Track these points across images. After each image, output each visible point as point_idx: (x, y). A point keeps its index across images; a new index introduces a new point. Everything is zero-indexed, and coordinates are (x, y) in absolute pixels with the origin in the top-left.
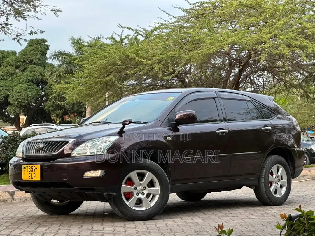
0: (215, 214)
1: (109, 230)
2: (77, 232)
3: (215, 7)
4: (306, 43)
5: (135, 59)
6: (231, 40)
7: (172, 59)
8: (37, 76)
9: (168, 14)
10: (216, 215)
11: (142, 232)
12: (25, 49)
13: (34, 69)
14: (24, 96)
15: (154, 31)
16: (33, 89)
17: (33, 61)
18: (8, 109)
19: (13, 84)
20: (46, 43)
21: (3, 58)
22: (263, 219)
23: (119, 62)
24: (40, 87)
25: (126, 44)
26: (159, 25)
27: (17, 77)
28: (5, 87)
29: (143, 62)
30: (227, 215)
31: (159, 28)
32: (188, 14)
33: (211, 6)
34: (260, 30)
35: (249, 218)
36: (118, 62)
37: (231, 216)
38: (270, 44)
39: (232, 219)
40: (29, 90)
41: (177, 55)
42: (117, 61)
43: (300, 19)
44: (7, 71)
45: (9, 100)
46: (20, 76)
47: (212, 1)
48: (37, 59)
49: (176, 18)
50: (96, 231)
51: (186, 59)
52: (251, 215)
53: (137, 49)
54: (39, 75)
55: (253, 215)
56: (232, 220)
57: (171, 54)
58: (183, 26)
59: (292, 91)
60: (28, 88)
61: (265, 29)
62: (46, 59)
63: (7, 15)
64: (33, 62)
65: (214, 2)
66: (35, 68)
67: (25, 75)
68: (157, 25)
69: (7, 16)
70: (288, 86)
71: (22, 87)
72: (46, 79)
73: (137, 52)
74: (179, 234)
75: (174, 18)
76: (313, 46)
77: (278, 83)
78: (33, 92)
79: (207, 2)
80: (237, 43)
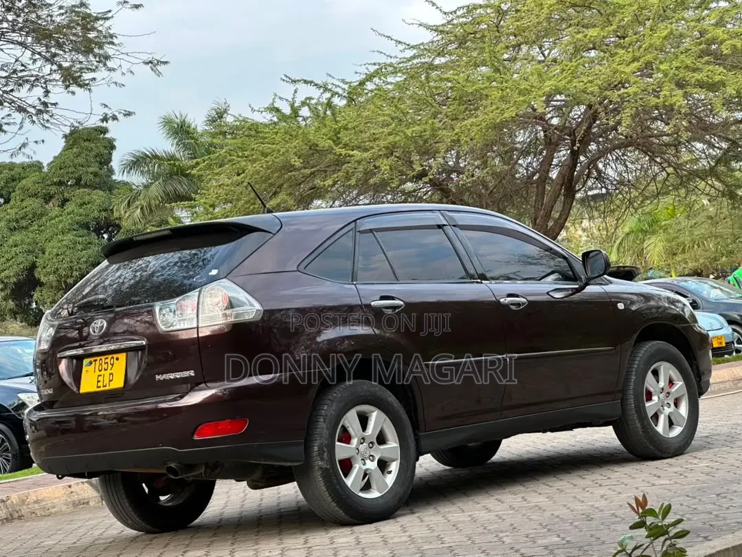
0: (572, 483)
1: (348, 543)
2: (277, 553)
3: (501, 13)
4: (719, 75)
5: (334, 152)
6: (548, 86)
7: (416, 142)
8: (96, 214)
9: (397, 41)
10: (575, 485)
11: (422, 538)
12: (61, 154)
13: (87, 198)
14: (71, 262)
15: (366, 83)
16: (90, 243)
17: (81, 180)
18: (36, 295)
19: (40, 238)
20: (106, 136)
21: (13, 180)
22: (684, 483)
23: (298, 163)
24: (104, 238)
25: (305, 119)
26: (377, 67)
27: (50, 220)
28: (25, 246)
29: (353, 156)
30: (600, 482)
31: (377, 73)
32: (440, 37)
33: (492, 13)
34: (612, 55)
35: (654, 485)
36: (295, 161)
37: (609, 483)
38: (639, 85)
39: (614, 491)
40: (79, 247)
41: (428, 133)
42: (293, 160)
43: (698, 20)
44: (24, 210)
45: (36, 275)
46: (57, 216)
47: (492, 2)
48: (89, 174)
49: (413, 47)
50: (318, 547)
51: (449, 140)
52: (655, 478)
53: (335, 129)
54: (100, 211)
55: (659, 477)
56: (615, 493)
57: (413, 131)
58: (432, 65)
59: (696, 187)
60: (79, 243)
61: (624, 51)
62: (111, 171)
63: (45, 83)
64: (82, 182)
65: (497, 3)
66: (89, 194)
67: (68, 214)
68: (372, 69)
69: (46, 87)
70: (686, 176)
71: (64, 243)
72: (117, 219)
73: (336, 135)
74: (508, 534)
75: (409, 48)
76: (738, 80)
77: (662, 171)
78: (90, 251)
79: (482, 3)
80: (563, 92)
